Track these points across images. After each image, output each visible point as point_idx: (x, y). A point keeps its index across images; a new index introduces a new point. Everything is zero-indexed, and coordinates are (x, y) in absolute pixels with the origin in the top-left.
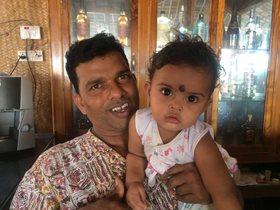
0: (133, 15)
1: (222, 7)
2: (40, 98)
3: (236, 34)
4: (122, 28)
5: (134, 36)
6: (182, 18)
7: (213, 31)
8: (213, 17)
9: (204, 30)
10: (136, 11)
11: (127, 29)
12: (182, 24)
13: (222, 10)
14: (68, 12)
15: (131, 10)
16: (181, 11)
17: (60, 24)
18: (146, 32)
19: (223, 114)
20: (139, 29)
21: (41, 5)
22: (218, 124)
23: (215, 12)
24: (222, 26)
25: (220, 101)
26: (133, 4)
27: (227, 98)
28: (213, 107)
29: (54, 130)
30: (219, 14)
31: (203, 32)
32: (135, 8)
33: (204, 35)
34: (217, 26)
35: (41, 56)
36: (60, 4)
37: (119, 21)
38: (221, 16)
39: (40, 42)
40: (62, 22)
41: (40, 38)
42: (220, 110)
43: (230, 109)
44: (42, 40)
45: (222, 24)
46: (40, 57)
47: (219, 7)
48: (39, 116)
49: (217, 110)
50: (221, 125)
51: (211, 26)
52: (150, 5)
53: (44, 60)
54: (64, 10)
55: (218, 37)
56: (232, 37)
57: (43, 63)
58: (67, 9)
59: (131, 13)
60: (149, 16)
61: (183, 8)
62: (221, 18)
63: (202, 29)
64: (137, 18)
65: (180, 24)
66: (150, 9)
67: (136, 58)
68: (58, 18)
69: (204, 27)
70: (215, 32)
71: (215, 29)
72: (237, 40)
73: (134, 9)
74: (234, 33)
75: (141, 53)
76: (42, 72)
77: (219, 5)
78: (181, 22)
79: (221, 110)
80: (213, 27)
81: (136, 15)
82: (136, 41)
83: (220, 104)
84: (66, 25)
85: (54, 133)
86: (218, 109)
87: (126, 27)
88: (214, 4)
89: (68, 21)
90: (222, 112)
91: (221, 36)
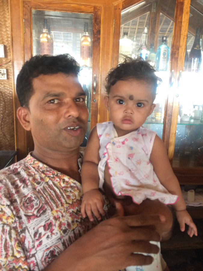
0: (96, 36)
1: (185, 30)
2: (3, 116)
3: (198, 58)
4: (84, 49)
5: (96, 57)
6: (144, 40)
7: (175, 54)
8: (176, 40)
9: (166, 52)
10: (99, 32)
11: (89, 50)
12: (144, 46)
13: (185, 33)
14: (31, 31)
15: (93, 31)
16: (144, 33)
17: (22, 43)
18: (108, 54)
19: (180, 137)
20: (101, 51)
21: (5, 23)
22: (175, 146)
23: (177, 35)
24: (184, 49)
25: (178, 124)
26: (96, 25)
27: (186, 121)
28: (171, 130)
29: (16, 148)
30: (182, 37)
31: (165, 55)
32: (98, 28)
33: (166, 58)
34: (179, 50)
35: (5, 74)
36: (23, 23)
37: (82, 42)
38: (184, 39)
39: (4, 61)
40: (25, 41)
41: (4, 57)
42: (177, 133)
43: (188, 131)
44: (6, 59)
45: (184, 48)
46: (3, 76)
47: (182, 30)
48: (3, 133)
49: (174, 133)
50: (178, 148)
51: (173, 49)
52: (112, 26)
53: (8, 78)
54: (27, 29)
55: (180, 61)
56: (194, 61)
57: (7, 81)
58: (29, 29)
59: (94, 34)
60: (111, 37)
61: (146, 30)
62: (184, 41)
63: (164, 51)
64: (99, 39)
65: (143, 47)
66: (112, 30)
67: (97, 79)
68: (20, 37)
69: (166, 50)
70: (176, 56)
71: (177, 52)
72: (199, 64)
73: (96, 30)
74: (196, 57)
75: (102, 75)
76: (6, 90)
77: (182, 28)
78: (144, 44)
79: (179, 133)
80: (175, 50)
81: (99, 36)
82: (98, 63)
83: (178, 127)
84: (29, 44)
85: (16, 150)
86: (176, 131)
87: (89, 48)
88: (177, 27)
89: (31, 40)
90: (179, 135)
91: (182, 59)
